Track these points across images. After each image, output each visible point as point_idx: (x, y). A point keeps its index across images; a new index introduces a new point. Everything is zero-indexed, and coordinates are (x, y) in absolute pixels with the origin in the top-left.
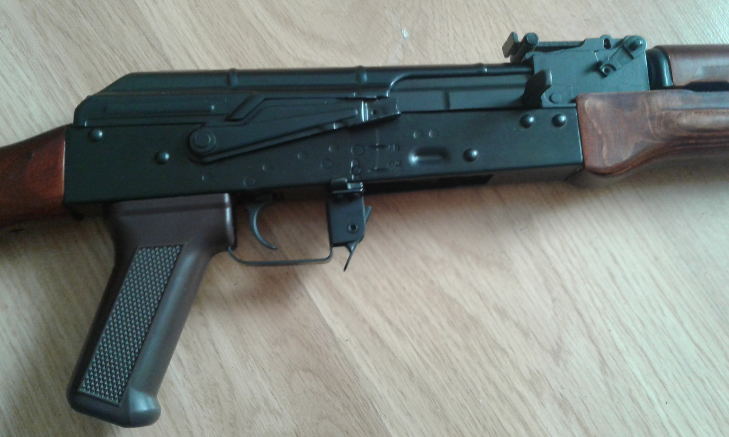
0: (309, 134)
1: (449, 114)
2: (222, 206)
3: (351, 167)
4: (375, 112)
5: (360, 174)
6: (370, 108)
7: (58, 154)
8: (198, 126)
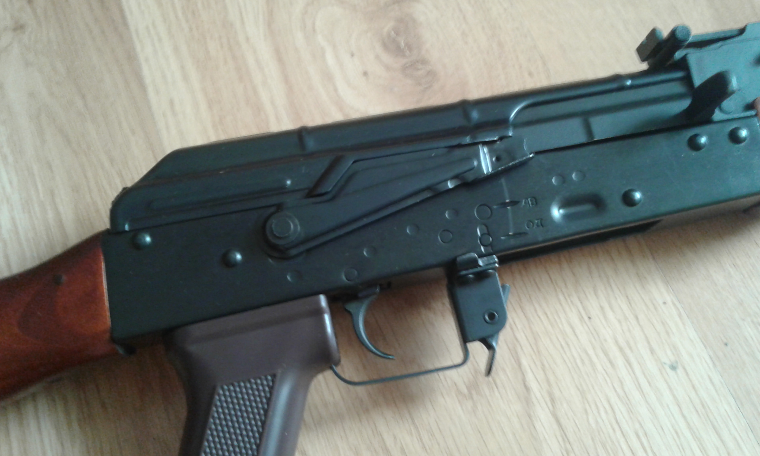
0: (417, 199)
1: (595, 147)
2: (319, 312)
3: (478, 235)
4: (498, 159)
5: (491, 245)
6: (491, 152)
7: (96, 274)
8: (272, 210)
